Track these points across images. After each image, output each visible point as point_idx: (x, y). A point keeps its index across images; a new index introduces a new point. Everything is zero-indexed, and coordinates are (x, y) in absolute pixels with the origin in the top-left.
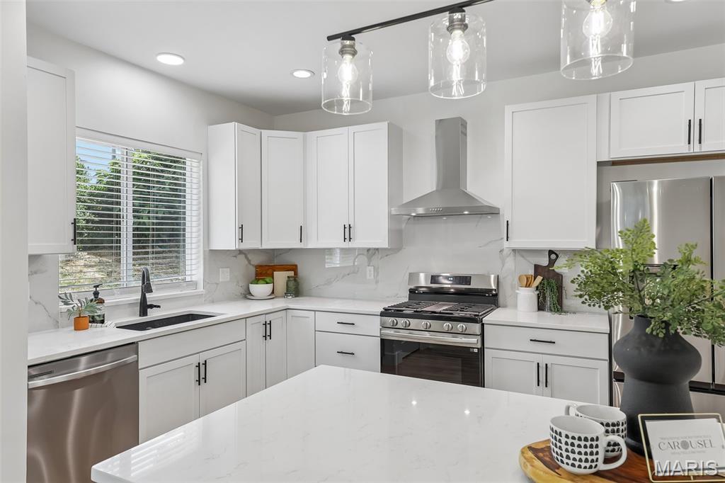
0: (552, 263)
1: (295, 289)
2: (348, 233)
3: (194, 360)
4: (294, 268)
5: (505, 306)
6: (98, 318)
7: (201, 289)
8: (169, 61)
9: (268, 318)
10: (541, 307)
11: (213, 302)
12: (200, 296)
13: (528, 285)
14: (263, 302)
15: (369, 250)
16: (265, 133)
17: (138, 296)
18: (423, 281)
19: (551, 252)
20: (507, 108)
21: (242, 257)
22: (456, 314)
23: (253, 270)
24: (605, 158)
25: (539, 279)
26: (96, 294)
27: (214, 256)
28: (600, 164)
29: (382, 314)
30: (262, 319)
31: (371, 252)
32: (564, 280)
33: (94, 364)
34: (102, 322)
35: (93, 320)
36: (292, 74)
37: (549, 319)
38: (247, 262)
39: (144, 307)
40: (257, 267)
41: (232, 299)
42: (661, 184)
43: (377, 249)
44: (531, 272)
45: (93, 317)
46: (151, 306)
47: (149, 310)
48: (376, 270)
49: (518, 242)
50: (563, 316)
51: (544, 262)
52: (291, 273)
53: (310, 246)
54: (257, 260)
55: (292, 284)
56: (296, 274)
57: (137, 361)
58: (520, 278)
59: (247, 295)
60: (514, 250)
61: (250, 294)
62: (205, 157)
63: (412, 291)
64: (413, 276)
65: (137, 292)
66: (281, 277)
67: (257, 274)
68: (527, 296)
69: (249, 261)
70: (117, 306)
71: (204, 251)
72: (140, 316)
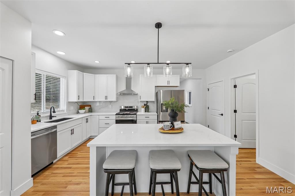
0: (147, 103)
1: (91, 111)
2: (106, 97)
3: (71, 129)
4: (90, 106)
5: (139, 112)
6: (39, 121)
7: (65, 112)
8: (61, 53)
9: (87, 118)
10: (145, 112)
11: (69, 115)
12: (65, 114)
13: (143, 108)
14: (83, 114)
15: (110, 101)
16: (84, 73)
17: (49, 114)
18: (123, 108)
19: (147, 101)
20: (140, 75)
21: (76, 103)
22: (131, 114)
23: (79, 107)
24: (156, 86)
25: (145, 106)
26: (38, 114)
27: (69, 104)
28: (155, 86)
29: (116, 115)
30: (86, 118)
31: (111, 102)
32: (149, 107)
33: (46, 131)
34: (40, 121)
35: (37, 121)
36: (94, 61)
37: (147, 113)
38: (77, 105)
39: (51, 117)
40: (80, 106)
41: (74, 114)
42: (163, 91)
43: (112, 101)
44: (144, 105)
45: (37, 120)
46: (53, 117)
47: (52, 118)
48: (112, 106)
49: (142, 100)
50: (149, 113)
51: (146, 103)
52: (90, 107)
53: (96, 101)
54: (80, 104)
55: (90, 110)
56: (91, 107)
57: (57, 130)
58: (142, 106)
59: (78, 113)
60: (140, 101)
61: (79, 112)
62: (67, 78)
63: (120, 110)
64: (121, 107)
65: (49, 113)
66: (87, 108)
67: (80, 108)
68: (143, 109)
69: (78, 104)
70: (43, 117)
71: (67, 102)
72: (50, 119)
